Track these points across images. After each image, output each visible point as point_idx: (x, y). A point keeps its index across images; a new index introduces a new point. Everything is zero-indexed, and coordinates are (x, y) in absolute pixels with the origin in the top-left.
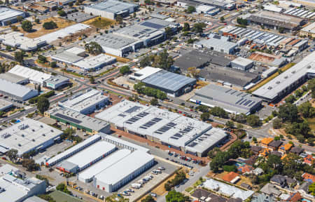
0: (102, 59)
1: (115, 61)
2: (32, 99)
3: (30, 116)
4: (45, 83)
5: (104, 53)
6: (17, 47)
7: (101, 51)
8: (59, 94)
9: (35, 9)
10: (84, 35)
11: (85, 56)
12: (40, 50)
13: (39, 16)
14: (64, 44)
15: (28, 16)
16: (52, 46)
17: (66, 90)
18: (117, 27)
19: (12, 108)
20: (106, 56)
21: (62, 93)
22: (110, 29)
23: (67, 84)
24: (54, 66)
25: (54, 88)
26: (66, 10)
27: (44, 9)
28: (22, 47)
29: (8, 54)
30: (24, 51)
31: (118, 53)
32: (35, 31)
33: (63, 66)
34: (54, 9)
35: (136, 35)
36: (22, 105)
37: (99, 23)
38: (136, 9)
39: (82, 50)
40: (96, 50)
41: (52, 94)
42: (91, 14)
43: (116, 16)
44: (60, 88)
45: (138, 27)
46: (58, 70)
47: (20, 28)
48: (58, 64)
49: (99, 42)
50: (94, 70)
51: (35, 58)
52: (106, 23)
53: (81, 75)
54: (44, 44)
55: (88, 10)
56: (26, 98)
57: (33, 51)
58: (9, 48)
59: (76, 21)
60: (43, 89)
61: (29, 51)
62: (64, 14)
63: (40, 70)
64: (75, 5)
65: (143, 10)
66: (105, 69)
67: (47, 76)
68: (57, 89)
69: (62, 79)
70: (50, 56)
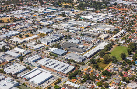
0: (41, 45)
1: (45, 46)
2: (19, 57)
3: (18, 63)
4: (23, 52)
5: (42, 44)
6: (17, 42)
7: (41, 43)
8: (27, 56)
9: (24, 31)
10: (36, 38)
11: (36, 44)
12: (23, 43)
13: (24, 33)
14: (30, 41)
15: (21, 33)
16: (27, 42)
17: (29, 54)
18: (46, 36)
19: (13, 60)
20: (42, 45)
21: (28, 55)
22: (44, 37)
23: (30, 53)
24: (27, 47)
25: (26, 54)
26: (32, 31)
27: (26, 31)
28: (18, 42)
29: (14, 44)
30: (18, 43)
31: (46, 44)
32: (23, 37)
33: (29, 47)
34: (29, 31)
35: (51, 39)
36: (16, 59)
37: (42, 35)
38: (52, 31)
39: (35, 43)
40: (39, 43)
41: (25, 56)
42: (39, 32)
43: (46, 33)
44: (28, 54)
45: (52, 36)
46: (28, 49)
47: (18, 36)
48: (28, 47)
49: (40, 40)
50: (38, 48)
51: (22, 45)
52: (44, 35)
53: (34, 50)
54: (25, 41)
55: (39, 31)
56: (17, 57)
57: (21, 43)
58: (14, 42)
59: (35, 34)
60: (23, 54)
61: (20, 43)
62: (32, 33)
63: (23, 49)
64: (35, 30)
65: (54, 31)
66: (41, 48)
67: (24, 51)
68: (27, 54)
69: (28, 51)
70: (26, 45)
